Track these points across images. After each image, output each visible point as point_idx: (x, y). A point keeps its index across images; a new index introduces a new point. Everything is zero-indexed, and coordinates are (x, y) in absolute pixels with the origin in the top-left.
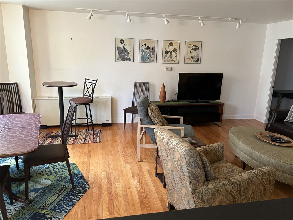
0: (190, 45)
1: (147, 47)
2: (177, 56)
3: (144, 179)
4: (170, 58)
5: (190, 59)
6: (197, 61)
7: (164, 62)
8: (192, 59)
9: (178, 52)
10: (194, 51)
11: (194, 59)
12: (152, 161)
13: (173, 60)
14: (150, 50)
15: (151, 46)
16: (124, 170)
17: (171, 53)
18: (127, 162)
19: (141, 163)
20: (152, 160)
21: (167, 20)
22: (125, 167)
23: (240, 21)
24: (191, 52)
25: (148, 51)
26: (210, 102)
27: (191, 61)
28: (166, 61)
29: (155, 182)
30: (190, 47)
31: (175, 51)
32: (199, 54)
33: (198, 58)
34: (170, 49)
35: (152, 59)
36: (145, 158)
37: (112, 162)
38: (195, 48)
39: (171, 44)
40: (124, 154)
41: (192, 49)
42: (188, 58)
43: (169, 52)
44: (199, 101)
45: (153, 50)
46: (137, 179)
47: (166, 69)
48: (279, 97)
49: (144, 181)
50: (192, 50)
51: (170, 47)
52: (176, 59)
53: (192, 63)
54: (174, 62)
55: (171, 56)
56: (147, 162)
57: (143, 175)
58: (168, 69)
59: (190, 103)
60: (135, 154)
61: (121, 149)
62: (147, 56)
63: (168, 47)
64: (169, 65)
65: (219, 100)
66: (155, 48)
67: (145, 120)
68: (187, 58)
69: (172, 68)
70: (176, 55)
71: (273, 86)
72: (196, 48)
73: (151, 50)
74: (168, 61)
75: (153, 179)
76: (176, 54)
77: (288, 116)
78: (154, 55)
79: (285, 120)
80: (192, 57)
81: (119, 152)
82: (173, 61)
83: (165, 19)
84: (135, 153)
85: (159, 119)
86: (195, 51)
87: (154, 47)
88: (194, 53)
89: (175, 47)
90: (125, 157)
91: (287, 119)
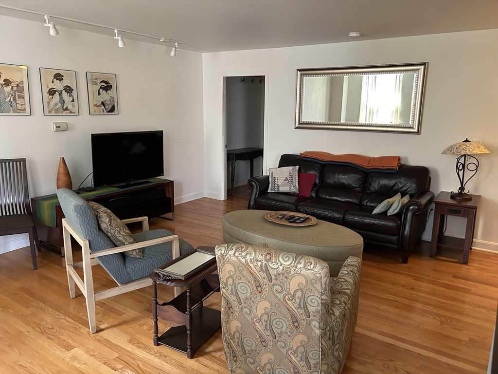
0: (95, 81)
1: (5, 80)
2: (73, 101)
3: (139, 362)
4: (60, 105)
5: (99, 106)
6: (112, 110)
7: (50, 112)
8: (103, 107)
9: (74, 93)
10: (104, 92)
11: (107, 107)
12: (120, 321)
13: (67, 109)
14: (12, 88)
15: (15, 78)
16: (78, 366)
17: (60, 94)
18: (69, 348)
19: (101, 334)
20: (118, 319)
21: (54, 26)
22: (74, 358)
23: (176, 44)
24: (99, 94)
25: (8, 89)
26: (151, 182)
27: (102, 111)
28: (53, 111)
29: (165, 357)
30: (95, 84)
31: (69, 90)
32: (113, 98)
33: (114, 105)
34: (58, 86)
35: (19, 107)
36: (100, 321)
37: (29, 361)
38: (105, 85)
39: (58, 77)
40: (42, 333)
41: (101, 88)
42: (96, 105)
43: (57, 92)
44: (132, 183)
45: (19, 87)
46: (126, 370)
47: (57, 127)
48: (233, 160)
49: (143, 365)
50: (101, 90)
51: (57, 82)
52: (74, 106)
53: (104, 113)
54: (71, 112)
55: (63, 102)
56: (115, 326)
57: (129, 354)
58: (60, 127)
59: (119, 190)
60: (67, 321)
61: (23, 324)
62: (8, 100)
63: (53, 82)
64: (61, 119)
65: (163, 175)
66: (24, 83)
67: (100, 240)
68: (94, 105)
69: (67, 124)
70: (71, 99)
71: (226, 145)
72: (107, 87)
73: (15, 88)
74: (57, 111)
75: (155, 353)
76: (72, 96)
77: (270, 184)
78: (23, 98)
79: (269, 191)
80: (103, 104)
81: (27, 333)
82: (68, 111)
83: (50, 25)
84: (65, 319)
85: (127, 231)
86: (106, 91)
87: (22, 82)
88: (105, 96)
89: (66, 82)
90: (52, 337)
91: (272, 189)
